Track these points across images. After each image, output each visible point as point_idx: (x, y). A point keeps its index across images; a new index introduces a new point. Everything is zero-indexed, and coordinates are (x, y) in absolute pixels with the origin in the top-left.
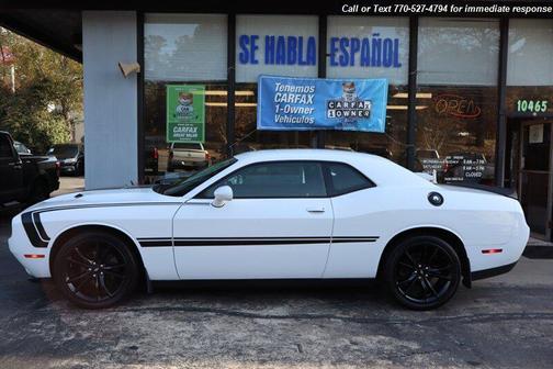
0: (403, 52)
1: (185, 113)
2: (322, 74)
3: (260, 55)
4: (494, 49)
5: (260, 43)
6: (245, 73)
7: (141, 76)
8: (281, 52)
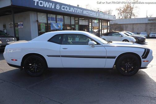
0: (63, 21)
1: (43, 27)
2: (56, 22)
3: (50, 20)
4: (70, 20)
5: (50, 18)
6: (49, 22)
7: (37, 21)
8: (52, 19)
